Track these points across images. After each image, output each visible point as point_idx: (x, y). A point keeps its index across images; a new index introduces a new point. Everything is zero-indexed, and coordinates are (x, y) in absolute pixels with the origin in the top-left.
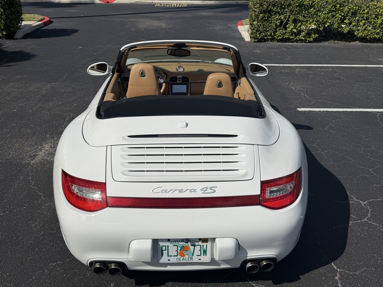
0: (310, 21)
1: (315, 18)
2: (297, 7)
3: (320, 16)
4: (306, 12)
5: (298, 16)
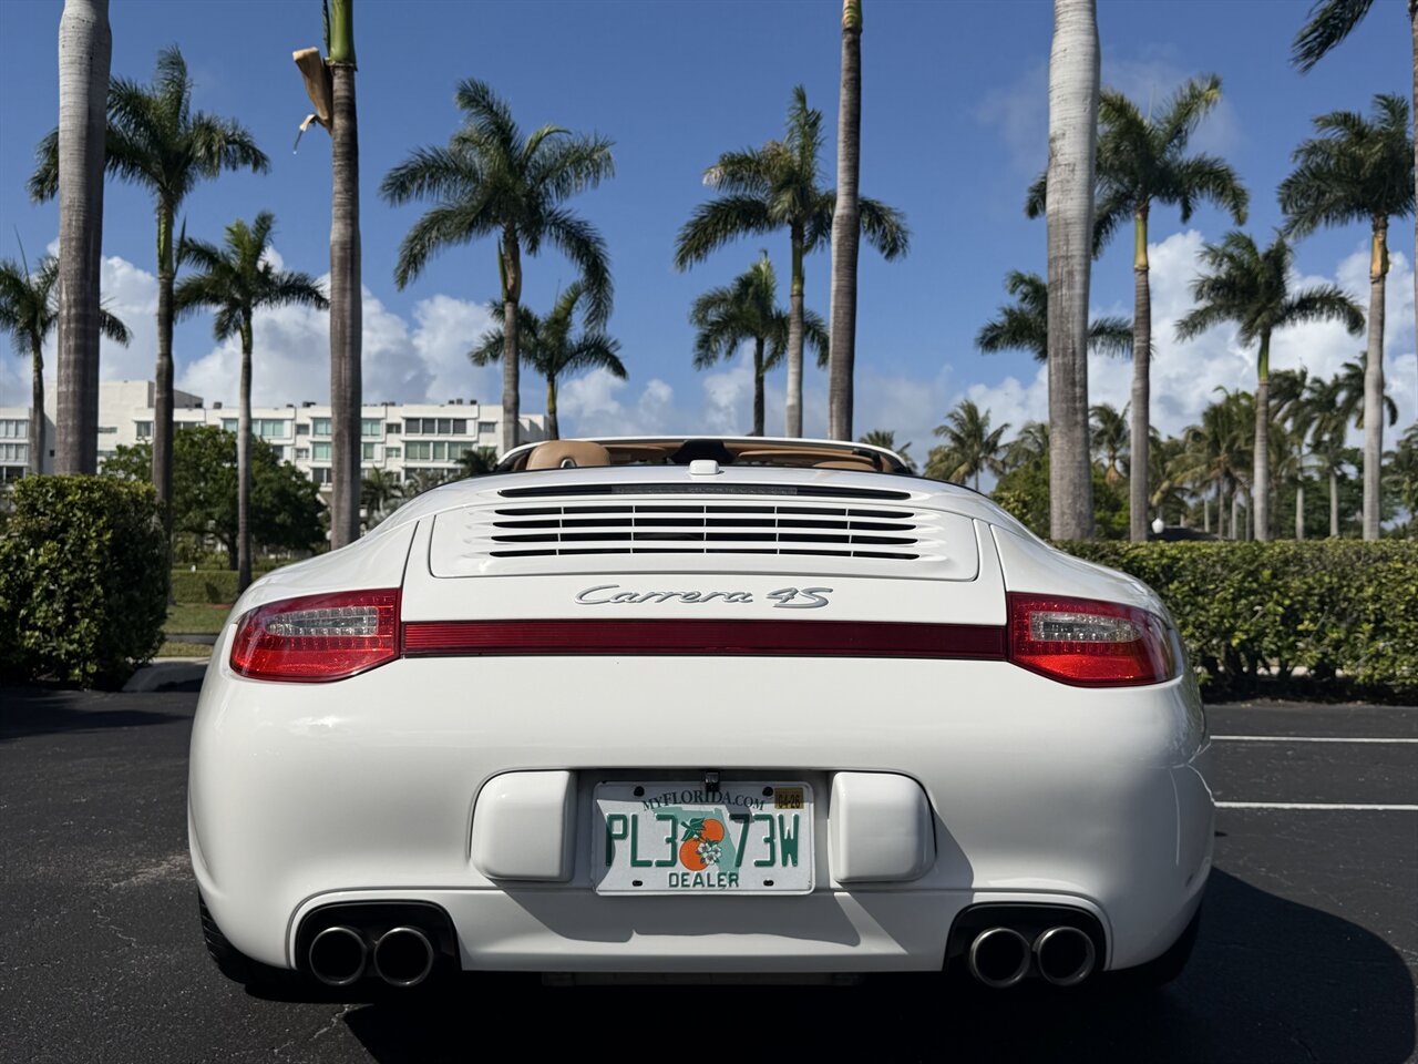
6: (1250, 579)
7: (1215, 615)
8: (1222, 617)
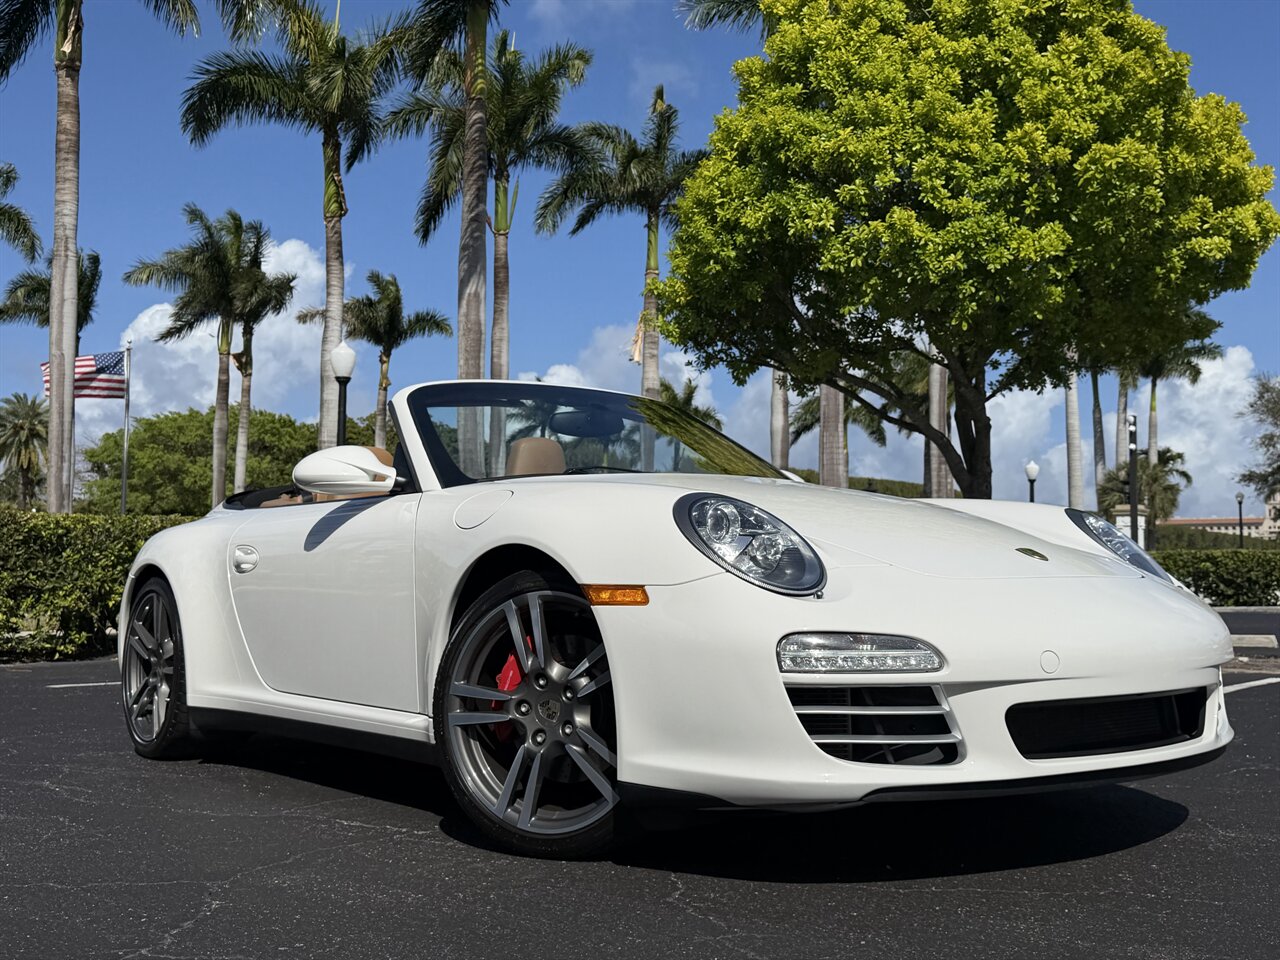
0: (65, 588)
1: (77, 579)
2: (18, 546)
3: (90, 575)
4: (50, 561)
5: (26, 573)
6: (127, 548)
7: (98, 580)
8: (104, 582)
